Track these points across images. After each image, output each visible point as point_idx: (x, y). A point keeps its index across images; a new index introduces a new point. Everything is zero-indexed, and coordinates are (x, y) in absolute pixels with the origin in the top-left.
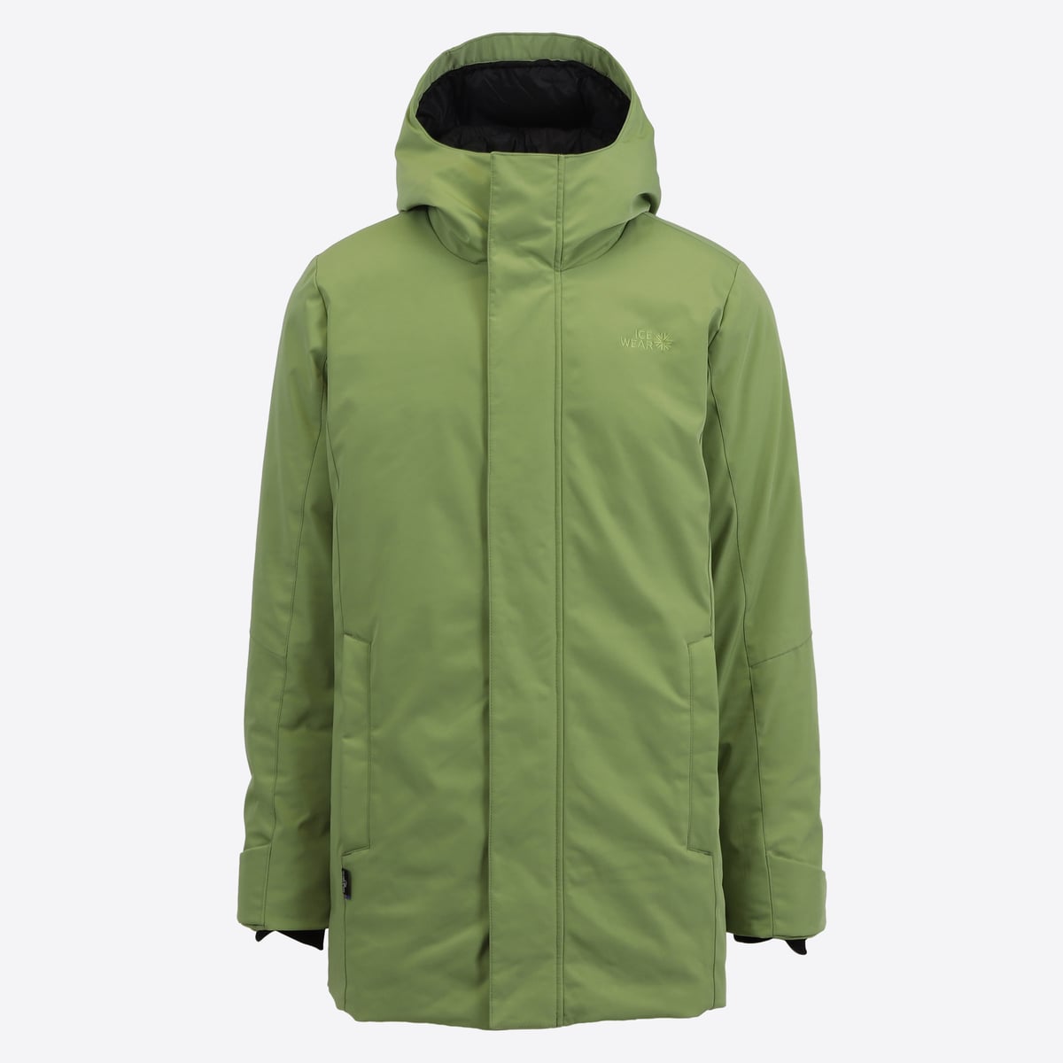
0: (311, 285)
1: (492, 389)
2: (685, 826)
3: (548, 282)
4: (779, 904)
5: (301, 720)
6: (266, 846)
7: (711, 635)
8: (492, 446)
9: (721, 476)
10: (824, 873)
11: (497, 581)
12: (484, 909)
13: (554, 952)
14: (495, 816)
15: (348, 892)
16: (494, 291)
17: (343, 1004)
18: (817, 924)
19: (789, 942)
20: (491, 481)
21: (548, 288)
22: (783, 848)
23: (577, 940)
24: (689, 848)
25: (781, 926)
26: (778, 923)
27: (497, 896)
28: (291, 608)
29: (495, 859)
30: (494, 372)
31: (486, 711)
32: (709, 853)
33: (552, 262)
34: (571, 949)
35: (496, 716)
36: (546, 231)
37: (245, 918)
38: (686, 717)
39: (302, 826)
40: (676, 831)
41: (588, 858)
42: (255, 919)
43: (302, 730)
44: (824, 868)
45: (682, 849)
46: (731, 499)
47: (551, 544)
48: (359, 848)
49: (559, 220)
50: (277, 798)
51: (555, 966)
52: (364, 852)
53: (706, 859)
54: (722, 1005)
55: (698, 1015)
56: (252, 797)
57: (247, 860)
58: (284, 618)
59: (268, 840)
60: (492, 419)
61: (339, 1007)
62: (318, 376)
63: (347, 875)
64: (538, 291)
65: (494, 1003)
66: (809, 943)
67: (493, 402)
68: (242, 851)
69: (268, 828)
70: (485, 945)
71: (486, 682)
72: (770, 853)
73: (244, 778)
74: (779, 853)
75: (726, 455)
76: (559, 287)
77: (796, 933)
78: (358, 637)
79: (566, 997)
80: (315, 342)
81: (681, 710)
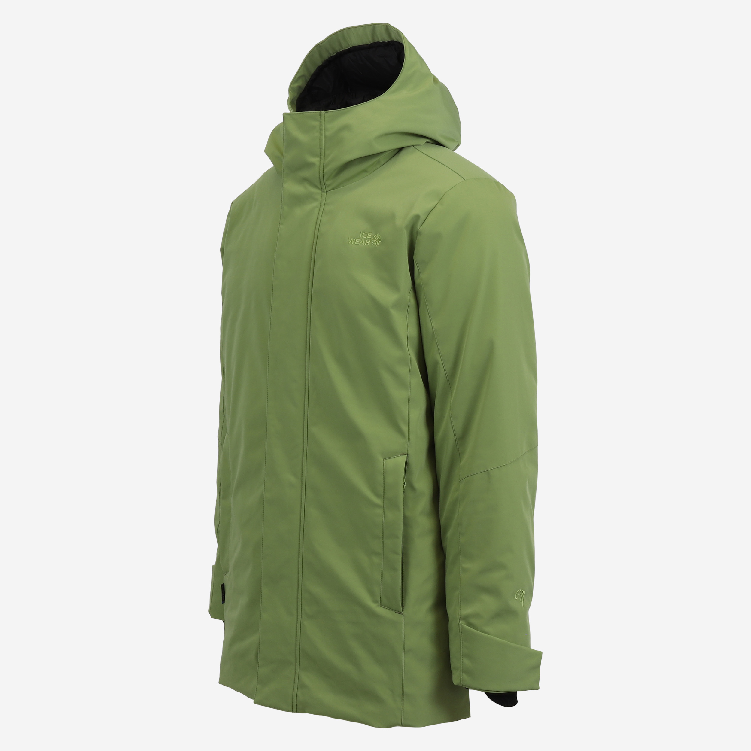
2: (377, 590)
3: (316, 200)
7: (406, 454)
21: (315, 204)
22: (473, 621)
23: (308, 656)
24: (381, 606)
32: (400, 613)
33: (319, 185)
34: (305, 662)
36: (312, 165)
38: (379, 511)
40: (372, 593)
45: (374, 606)
49: (321, 157)
51: (294, 671)
53: (397, 617)
64: (309, 207)
65: (258, 687)
72: (461, 623)
74: (469, 624)
76: (323, 204)
79: (298, 693)
81: (377, 506)
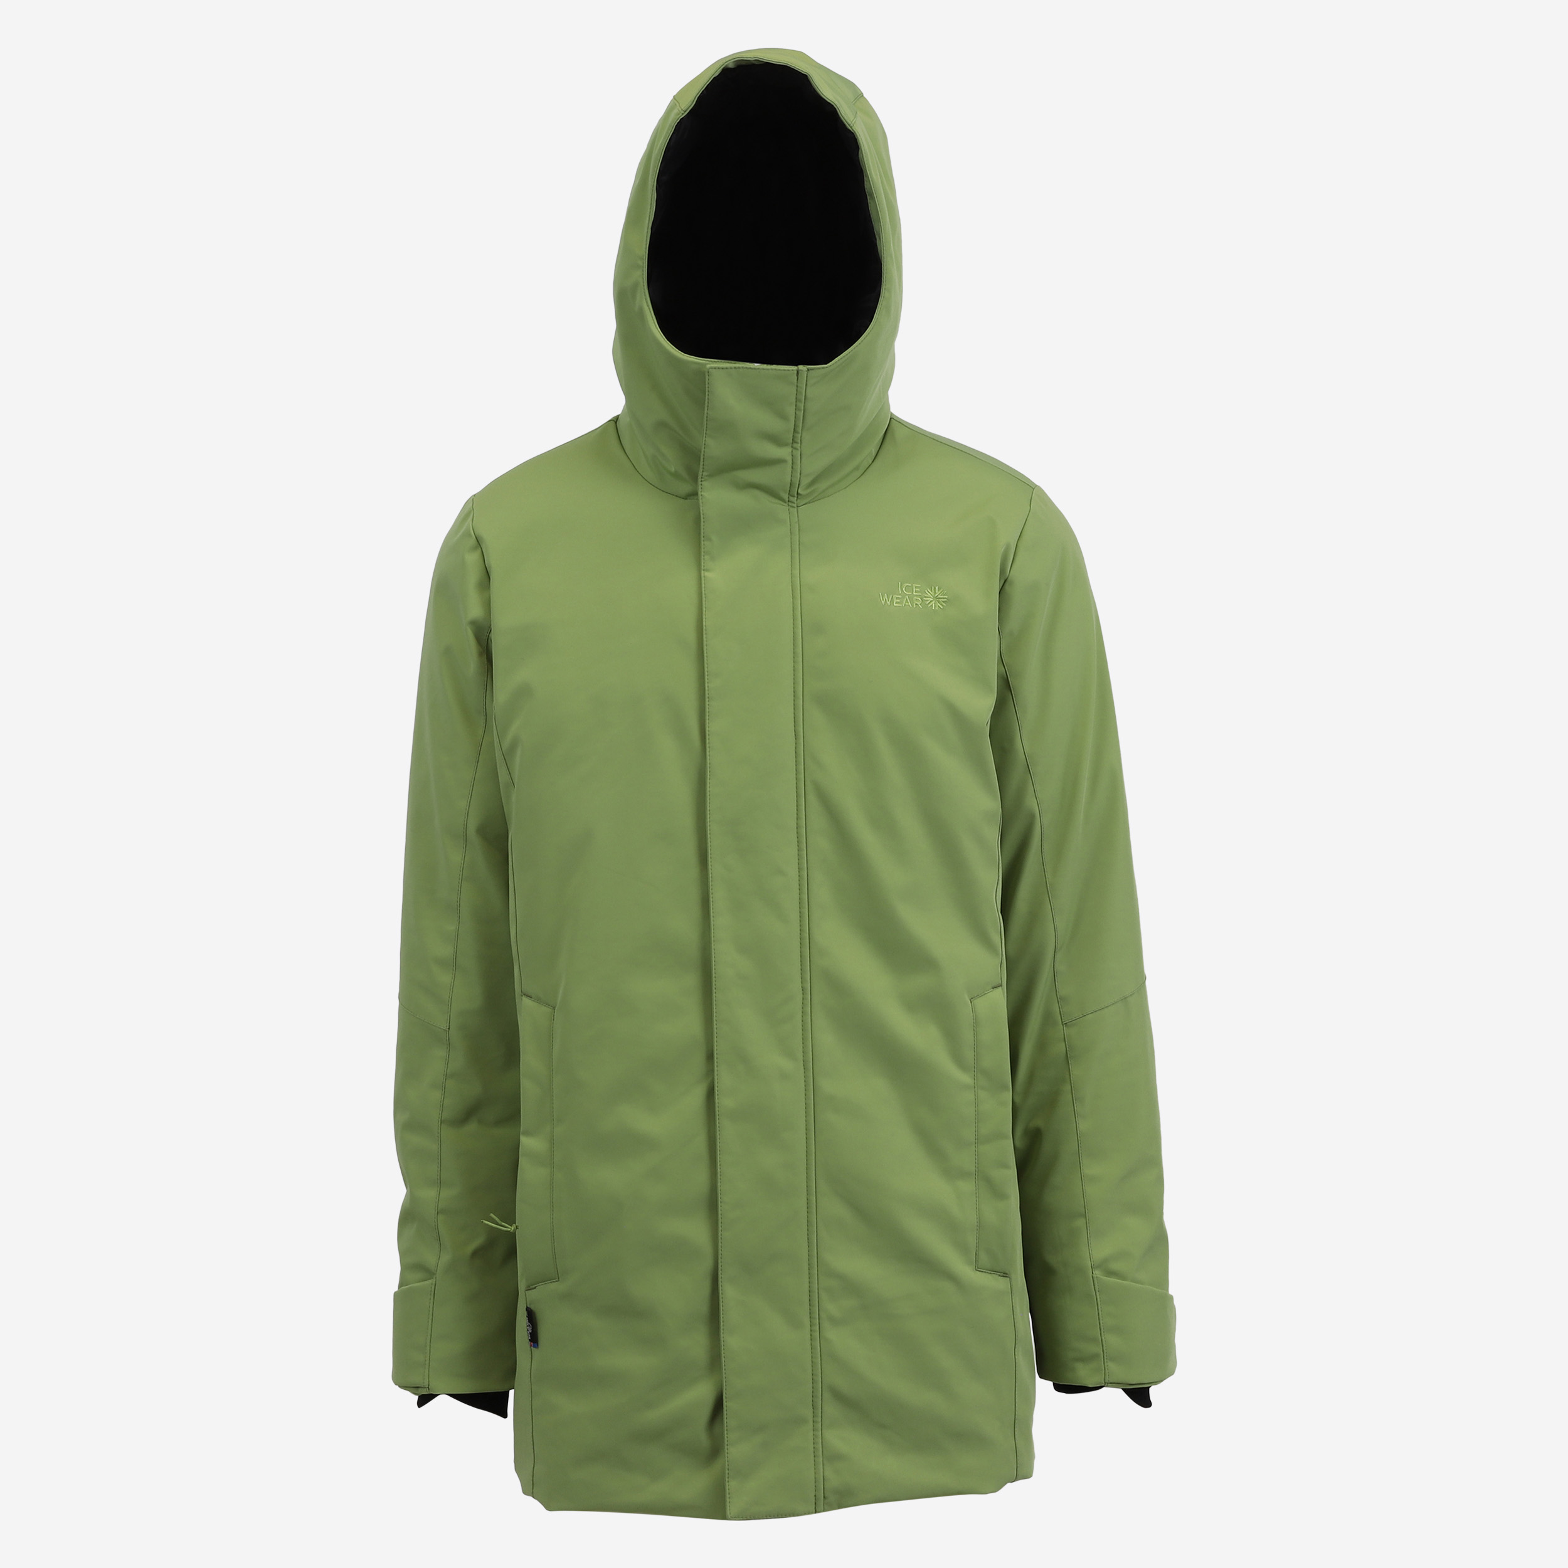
0: (467, 534)
1: (710, 666)
2: (972, 1240)
3: (781, 521)
4: (1112, 1340)
5: (468, 1114)
6: (430, 1281)
7: (1001, 986)
8: (712, 741)
9: (1016, 776)
10: (1171, 1298)
11: (721, 921)
12: (715, 1360)
13: (808, 1413)
14: (725, 1235)
15: (534, 1339)
16: (710, 540)
17: (531, 1488)
18: (1165, 1366)
19: (1126, 1391)
20: (712, 788)
21: (781, 530)
22: (1115, 1266)
23: (840, 1397)
24: (978, 1269)
25: (1115, 1370)
26: (1111, 1366)
27: (731, 1341)
28: (454, 965)
29: (729, 1292)
30: (713, 645)
31: (711, 1094)
32: (1005, 1275)
33: (786, 497)
34: (831, 1409)
35: (724, 1102)
37: (402, 1379)
39: (475, 1254)
40: (962, 1249)
41: (850, 1287)
42: (417, 1380)
43: (472, 1127)
44: (1171, 1291)
45: (965, 1271)
46: (1031, 802)
47: (793, 872)
48: (546, 1280)
49: (795, 445)
50: (441, 1217)
51: (811, 1433)
52: (553, 1286)
53: (1001, 1284)
54: (1028, 1475)
55: (996, 1489)
56: (408, 1217)
57: (403, 1300)
58: (444, 978)
59: (429, 1273)
60: (712, 706)
61: (525, 1492)
62: (480, 654)
63: (531, 1315)
64: (767, 535)
65: (732, 1485)
66: (1154, 1392)
67: (711, 684)
68: (396, 1289)
69: (430, 1258)
70: (718, 1407)
71: (710, 1057)
72: (1097, 1273)
73: (395, 1192)
74: (1111, 1273)
75: (1024, 743)
76: (796, 529)
77: (1136, 1379)
78: (538, 1000)
79: (826, 1474)
80: (475, 611)
